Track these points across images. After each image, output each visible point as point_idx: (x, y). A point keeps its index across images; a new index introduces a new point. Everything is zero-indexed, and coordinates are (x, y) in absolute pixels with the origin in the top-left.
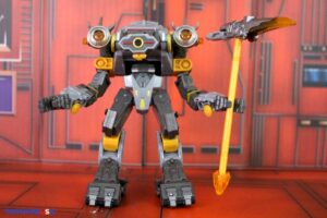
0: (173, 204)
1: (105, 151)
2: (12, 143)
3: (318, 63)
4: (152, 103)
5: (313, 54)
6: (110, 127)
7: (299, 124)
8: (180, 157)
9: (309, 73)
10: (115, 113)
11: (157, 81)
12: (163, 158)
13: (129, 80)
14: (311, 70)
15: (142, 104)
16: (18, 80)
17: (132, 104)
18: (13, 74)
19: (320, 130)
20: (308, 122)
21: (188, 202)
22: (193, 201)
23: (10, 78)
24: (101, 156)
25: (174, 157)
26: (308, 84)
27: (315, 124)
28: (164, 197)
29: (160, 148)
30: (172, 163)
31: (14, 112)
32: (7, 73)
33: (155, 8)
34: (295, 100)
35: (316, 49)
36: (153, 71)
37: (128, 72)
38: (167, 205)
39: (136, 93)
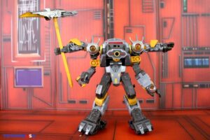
0: (143, 132)
1: (96, 105)
2: (42, 101)
3: (191, 56)
4: (121, 80)
5: (188, 52)
6: (100, 93)
7: (183, 87)
8: (139, 106)
9: (187, 61)
10: (101, 86)
11: (123, 69)
12: (130, 110)
13: (108, 69)
14: (188, 60)
15: (116, 81)
16: (44, 70)
17: (111, 81)
18: (42, 67)
19: (194, 89)
20: (187, 86)
21: (150, 130)
22: (152, 129)
23: (40, 69)
24: (94, 107)
25: (136, 107)
26: (187, 67)
27: (191, 86)
28: (137, 130)
29: (128, 104)
30: (136, 111)
31: (43, 85)
32: (39, 67)
33: (109, 32)
34: (181, 75)
35: (190, 49)
36: (121, 63)
37: (108, 65)
38: (139, 134)
39: (112, 75)
